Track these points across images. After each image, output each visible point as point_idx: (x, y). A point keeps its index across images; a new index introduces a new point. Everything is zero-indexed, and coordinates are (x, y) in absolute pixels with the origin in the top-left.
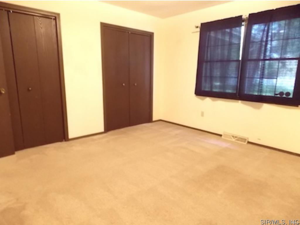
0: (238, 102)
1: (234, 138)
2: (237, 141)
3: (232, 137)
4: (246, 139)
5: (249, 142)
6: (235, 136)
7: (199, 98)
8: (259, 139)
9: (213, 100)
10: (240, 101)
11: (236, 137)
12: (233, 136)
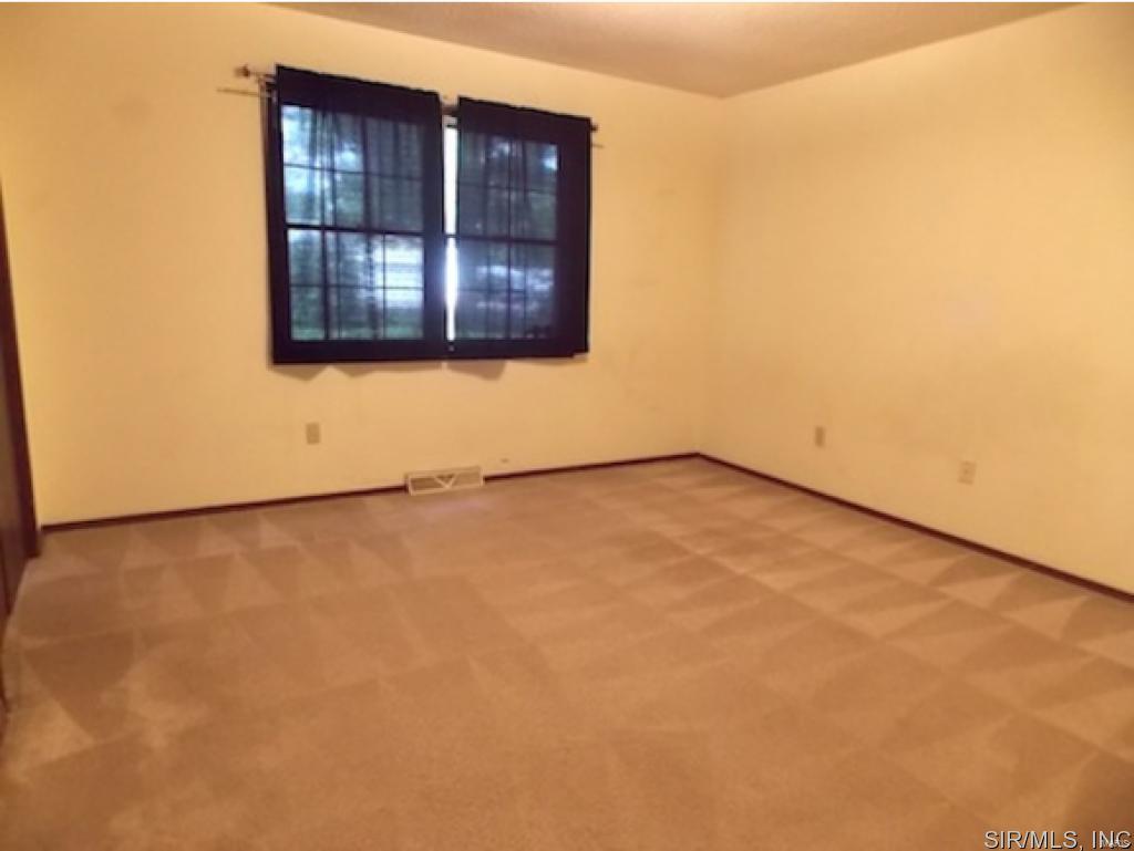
0: (438, 367)
1: (447, 482)
2: (457, 488)
3: (440, 482)
4: (477, 474)
5: (488, 479)
6: (446, 474)
7: (284, 373)
8: (505, 461)
9: (353, 374)
10: (445, 364)
11: (450, 477)
12: (441, 477)
